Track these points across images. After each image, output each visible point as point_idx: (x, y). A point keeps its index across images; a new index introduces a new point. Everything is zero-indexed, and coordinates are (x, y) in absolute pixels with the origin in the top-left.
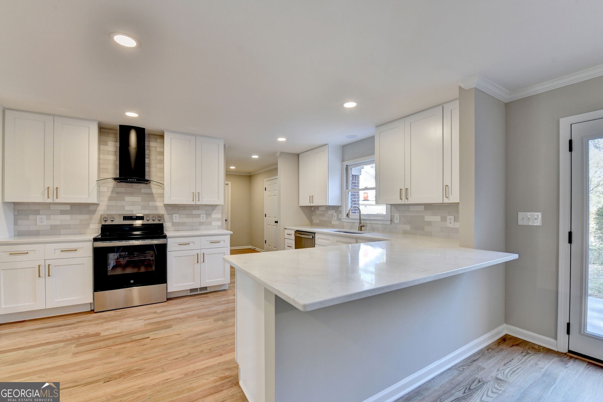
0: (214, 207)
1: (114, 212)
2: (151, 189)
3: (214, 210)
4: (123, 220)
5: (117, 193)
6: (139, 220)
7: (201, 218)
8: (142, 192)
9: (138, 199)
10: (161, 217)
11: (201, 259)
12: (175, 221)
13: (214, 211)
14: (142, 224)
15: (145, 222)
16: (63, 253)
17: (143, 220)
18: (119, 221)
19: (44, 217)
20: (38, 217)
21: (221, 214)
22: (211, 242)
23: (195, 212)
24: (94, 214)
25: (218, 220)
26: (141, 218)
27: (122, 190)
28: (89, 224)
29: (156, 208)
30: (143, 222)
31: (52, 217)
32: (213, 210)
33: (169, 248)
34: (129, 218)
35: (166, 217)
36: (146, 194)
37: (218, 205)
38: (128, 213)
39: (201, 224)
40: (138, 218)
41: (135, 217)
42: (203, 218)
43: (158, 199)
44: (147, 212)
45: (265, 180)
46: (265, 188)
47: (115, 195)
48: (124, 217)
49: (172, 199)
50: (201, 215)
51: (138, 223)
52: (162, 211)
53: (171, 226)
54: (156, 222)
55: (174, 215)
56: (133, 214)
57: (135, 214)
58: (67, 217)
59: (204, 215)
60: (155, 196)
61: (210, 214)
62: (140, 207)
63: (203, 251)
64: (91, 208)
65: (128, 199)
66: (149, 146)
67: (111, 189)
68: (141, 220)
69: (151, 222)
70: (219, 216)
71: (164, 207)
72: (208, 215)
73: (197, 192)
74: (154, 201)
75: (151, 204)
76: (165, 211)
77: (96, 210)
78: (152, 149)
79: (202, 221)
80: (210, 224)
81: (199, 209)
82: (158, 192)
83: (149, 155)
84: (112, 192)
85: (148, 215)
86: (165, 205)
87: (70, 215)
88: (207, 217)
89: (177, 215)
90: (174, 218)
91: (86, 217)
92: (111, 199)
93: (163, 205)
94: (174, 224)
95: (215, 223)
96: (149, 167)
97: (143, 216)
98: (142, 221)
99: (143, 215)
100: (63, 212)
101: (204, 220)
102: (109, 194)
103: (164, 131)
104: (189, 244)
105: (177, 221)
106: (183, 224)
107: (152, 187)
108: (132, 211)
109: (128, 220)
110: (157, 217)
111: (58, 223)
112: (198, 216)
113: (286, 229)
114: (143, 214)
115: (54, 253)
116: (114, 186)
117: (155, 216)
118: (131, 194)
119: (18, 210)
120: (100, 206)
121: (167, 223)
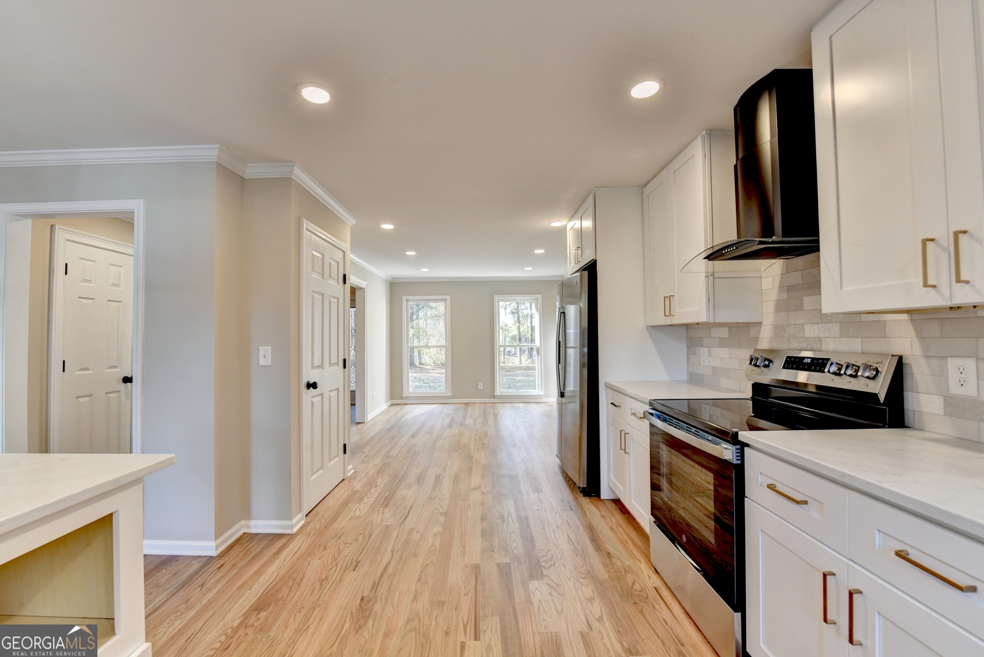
4: (783, 369)
5: (789, 289)
6: (814, 370)
12: (956, 389)
14: (817, 387)
15: (829, 382)
17: (824, 371)
19: (706, 351)
20: (702, 350)
26: (821, 365)
27: (796, 278)
31: (713, 352)
34: (796, 363)
35: (920, 368)
40: (817, 364)
41: (810, 361)
44: (854, 345)
47: (785, 296)
48: (787, 358)
49: (844, 289)
54: (857, 384)
55: (953, 362)
58: (725, 353)
62: (836, 328)
64: (753, 333)
68: (817, 371)
76: (915, 340)
77: (758, 338)
84: (781, 287)
87: (729, 349)
89: (969, 364)
90: (954, 375)
92: (780, 307)
94: (954, 404)
97: (828, 360)
99: (827, 357)
100: (722, 343)
102: (775, 295)
105: (971, 391)
109: (793, 368)
111: (718, 364)
116: (783, 270)
118: (814, 287)
119: (690, 338)
120: (762, 327)
121: (923, 397)
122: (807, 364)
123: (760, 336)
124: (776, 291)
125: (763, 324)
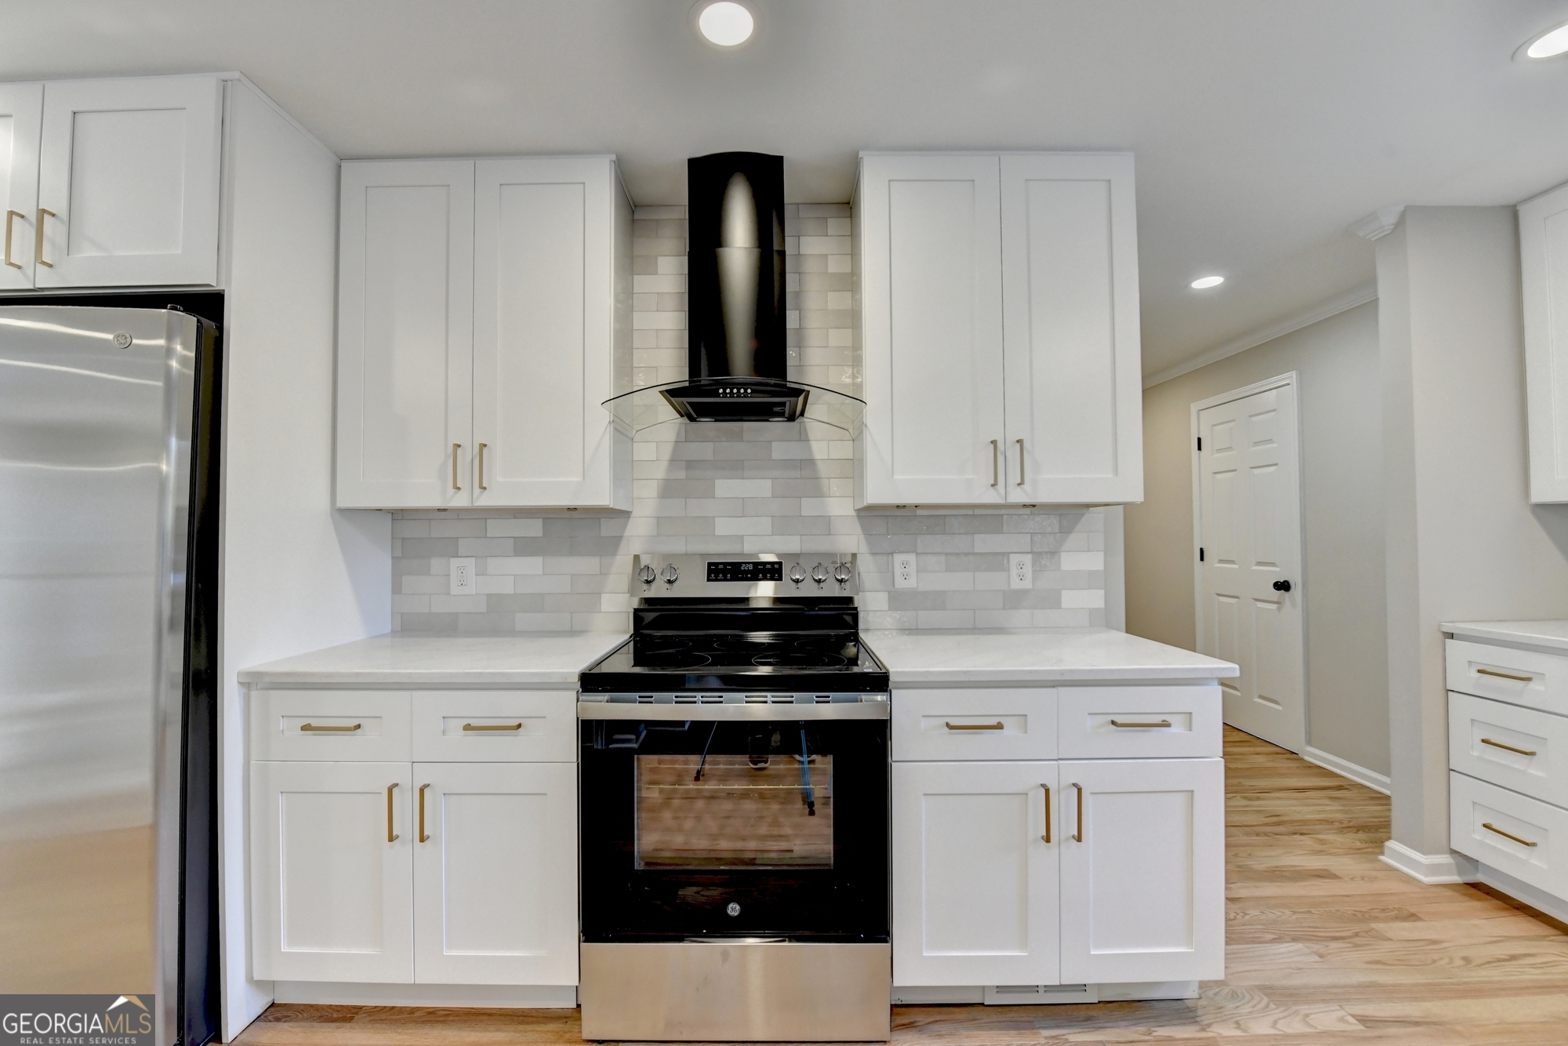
0: (1070, 513)
1: (678, 547)
2: (809, 441)
3: (1070, 532)
4: (709, 580)
5: (690, 465)
6: (765, 578)
7: (1014, 571)
8: (775, 456)
9: (759, 487)
10: (846, 566)
11: (1064, 822)
12: (900, 583)
13: (1072, 536)
14: (777, 600)
15: (789, 590)
16: (473, 738)
17: (780, 579)
18: (695, 586)
19: (470, 564)
20: (455, 562)
21: (1102, 554)
22: (1113, 723)
23: (985, 543)
24: (614, 553)
25: (1088, 580)
26: (772, 571)
27: (703, 450)
28: (600, 594)
29: (825, 524)
30: (776, 589)
31: (493, 564)
32: (1066, 531)
33: (901, 746)
34: (729, 571)
35: (867, 566)
36: (788, 464)
37: (1088, 506)
38: (725, 551)
39: (1014, 599)
40: (761, 571)
41: (751, 567)
42: (1020, 574)
43: (834, 486)
44: (791, 544)
45: (1194, 408)
46: (1199, 440)
47: (681, 474)
48: (710, 564)
49: (895, 477)
50: (1011, 556)
51: (763, 592)
52: (849, 540)
53: (885, 607)
54: (831, 590)
55: (899, 558)
56: (742, 554)
57: (756, 555)
58: (532, 565)
59: (1027, 559)
60: (823, 470)
61: (1054, 553)
62: (766, 523)
63: (1073, 773)
64: (607, 528)
65: (727, 487)
66: (798, 255)
67: (667, 452)
68: (772, 579)
69: (809, 590)
70: (1094, 561)
71: (856, 520)
72: (1045, 556)
73: (1012, 437)
74: (818, 493)
75: (809, 507)
76: (862, 537)
77: (621, 537)
78: (811, 267)
79: (1016, 584)
80: (1054, 601)
81: (998, 530)
82: (834, 456)
83: (798, 294)
84: (673, 461)
85: (795, 557)
86: (862, 514)
87: (542, 558)
88: (1038, 570)
89: (911, 558)
90: (898, 570)
91: (586, 565)
92: (668, 490)
93: (853, 513)
94: (898, 600)
95: (1071, 599)
96: (800, 346)
97: (780, 564)
98: (771, 583)
99: (775, 560)
100: (524, 547)
101: (1027, 584)
102: (660, 471)
103: (861, 154)
104: (999, 726)
105: (912, 583)
106: (937, 600)
107: (811, 436)
108: (741, 539)
109: (725, 580)
110: (831, 569)
111: (507, 587)
112: (997, 561)
113: (1452, 636)
114: (778, 555)
115: (444, 732)
116: (678, 434)
117: (825, 564)
118: (735, 467)
119: (404, 539)
120: (631, 519)
121: (869, 596)
122: (748, 571)
123: (627, 533)
124: (663, 465)
125: (633, 515)
